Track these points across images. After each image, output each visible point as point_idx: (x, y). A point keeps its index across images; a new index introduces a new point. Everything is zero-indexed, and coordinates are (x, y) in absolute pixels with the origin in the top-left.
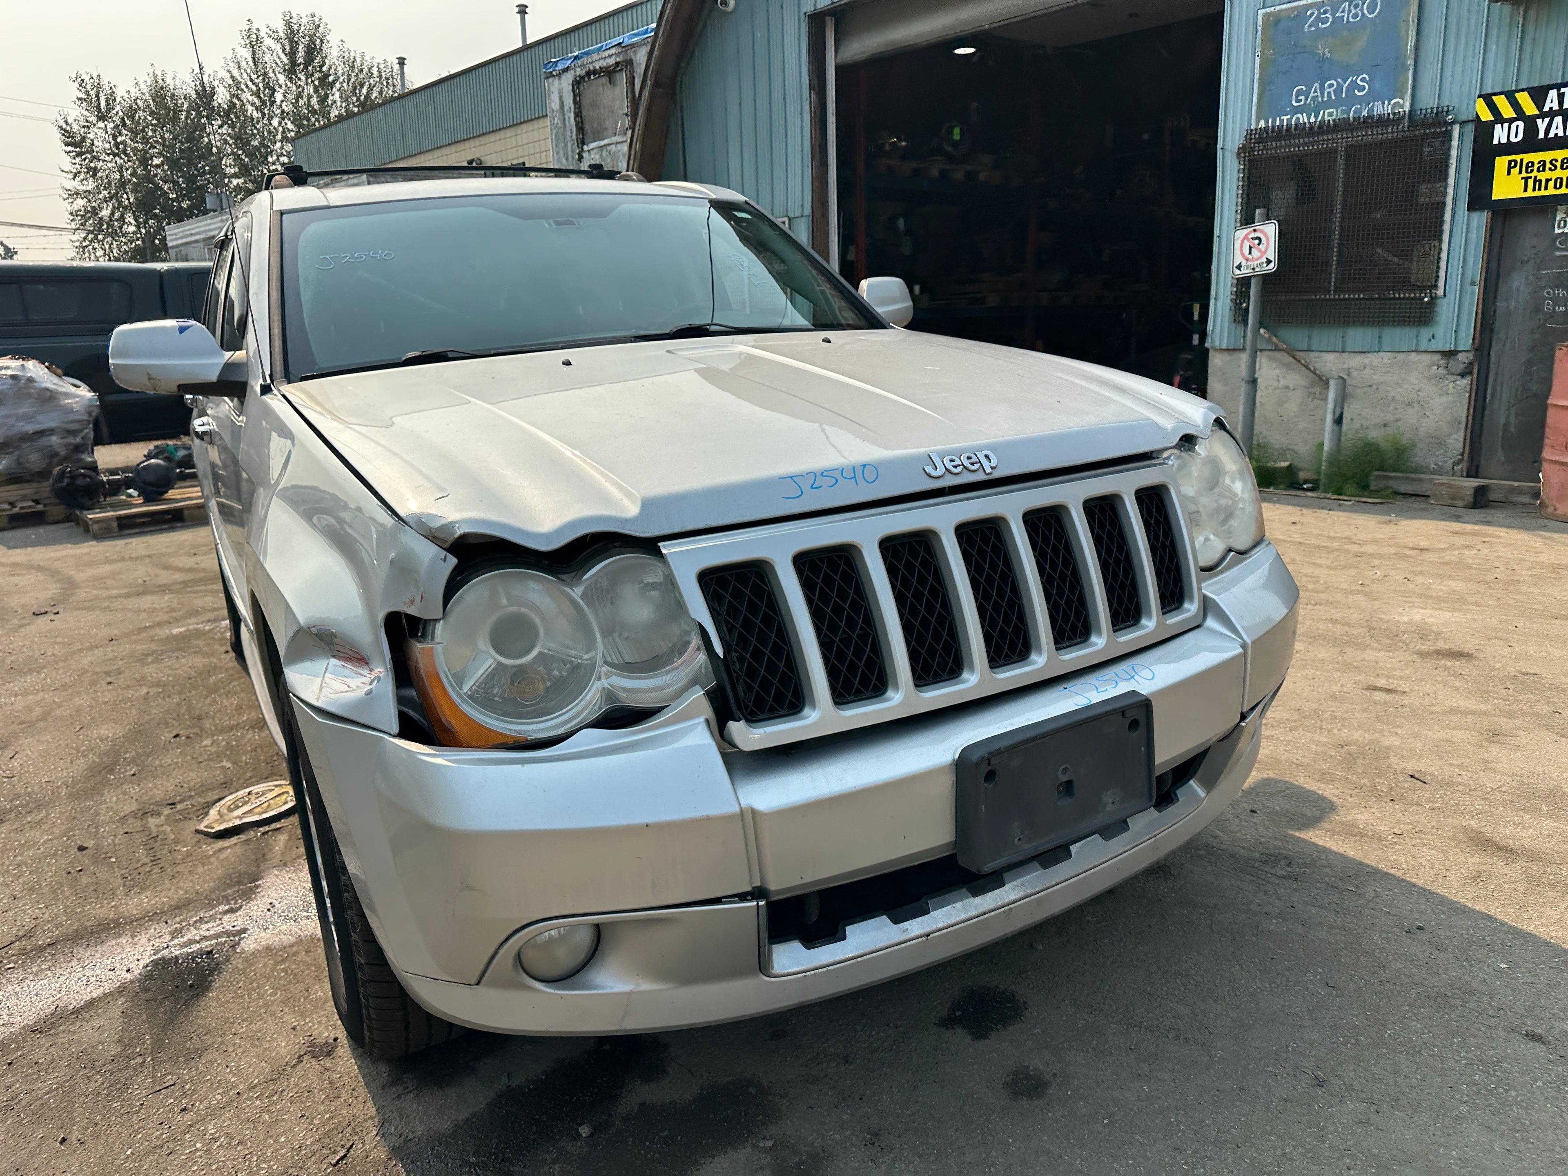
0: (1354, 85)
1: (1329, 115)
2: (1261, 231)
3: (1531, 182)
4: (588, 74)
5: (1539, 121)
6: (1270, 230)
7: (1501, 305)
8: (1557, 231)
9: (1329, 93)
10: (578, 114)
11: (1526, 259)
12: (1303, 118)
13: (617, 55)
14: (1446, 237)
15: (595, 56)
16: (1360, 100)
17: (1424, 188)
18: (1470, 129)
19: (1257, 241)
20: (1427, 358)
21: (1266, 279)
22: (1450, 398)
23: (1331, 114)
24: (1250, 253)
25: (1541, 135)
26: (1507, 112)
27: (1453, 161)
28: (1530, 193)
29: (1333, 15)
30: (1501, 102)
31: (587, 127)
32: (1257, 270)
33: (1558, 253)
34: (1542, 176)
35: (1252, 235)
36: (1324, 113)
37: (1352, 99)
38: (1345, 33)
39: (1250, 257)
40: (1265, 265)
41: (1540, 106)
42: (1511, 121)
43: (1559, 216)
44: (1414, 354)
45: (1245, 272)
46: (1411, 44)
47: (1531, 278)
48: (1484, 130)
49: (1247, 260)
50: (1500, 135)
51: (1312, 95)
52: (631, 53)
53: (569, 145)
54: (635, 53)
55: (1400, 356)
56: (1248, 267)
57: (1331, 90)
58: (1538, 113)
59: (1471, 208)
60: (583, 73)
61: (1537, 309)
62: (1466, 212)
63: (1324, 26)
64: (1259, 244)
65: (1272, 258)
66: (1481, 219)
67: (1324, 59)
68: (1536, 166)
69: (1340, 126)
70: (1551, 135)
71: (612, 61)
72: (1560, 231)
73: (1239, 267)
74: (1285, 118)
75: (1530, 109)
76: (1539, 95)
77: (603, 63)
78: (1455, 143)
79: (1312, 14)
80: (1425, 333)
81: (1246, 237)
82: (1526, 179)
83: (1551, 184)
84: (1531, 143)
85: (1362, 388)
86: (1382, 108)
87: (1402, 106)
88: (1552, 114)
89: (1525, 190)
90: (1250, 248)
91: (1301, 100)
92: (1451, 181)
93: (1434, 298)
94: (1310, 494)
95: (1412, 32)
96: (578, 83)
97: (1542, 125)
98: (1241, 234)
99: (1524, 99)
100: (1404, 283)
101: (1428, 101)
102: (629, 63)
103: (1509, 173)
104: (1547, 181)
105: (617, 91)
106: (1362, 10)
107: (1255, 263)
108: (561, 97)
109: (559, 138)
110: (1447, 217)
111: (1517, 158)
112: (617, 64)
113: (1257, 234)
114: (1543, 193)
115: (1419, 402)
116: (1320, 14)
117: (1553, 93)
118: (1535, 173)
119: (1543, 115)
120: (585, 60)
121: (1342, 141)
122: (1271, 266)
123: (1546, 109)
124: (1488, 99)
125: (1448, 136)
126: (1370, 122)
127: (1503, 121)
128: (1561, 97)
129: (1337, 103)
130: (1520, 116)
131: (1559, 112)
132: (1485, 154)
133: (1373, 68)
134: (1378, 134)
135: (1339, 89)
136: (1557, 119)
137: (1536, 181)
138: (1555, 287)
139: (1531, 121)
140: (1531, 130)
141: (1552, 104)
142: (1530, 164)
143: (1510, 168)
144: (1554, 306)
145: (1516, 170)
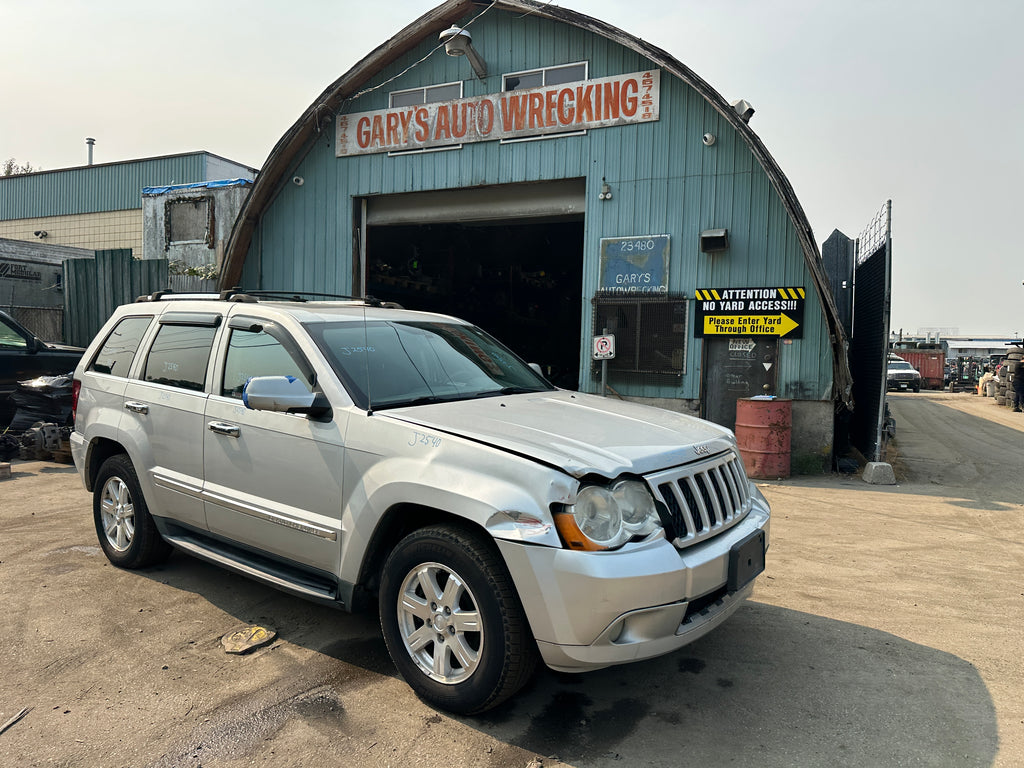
0: (643, 277)
1: (633, 289)
2: (606, 339)
3: (719, 328)
4: (179, 199)
6: (611, 339)
7: (709, 379)
9: (633, 279)
10: (168, 223)
11: (718, 360)
12: (621, 289)
13: (202, 192)
14: (685, 348)
15: (185, 190)
16: (646, 284)
17: (675, 326)
18: (694, 302)
19: (605, 343)
20: (679, 401)
21: (609, 361)
24: (602, 348)
25: (722, 309)
26: (709, 298)
27: (687, 316)
28: (719, 333)
29: (634, 245)
30: (705, 292)
31: (174, 230)
32: (605, 357)
33: (731, 359)
34: (724, 326)
35: (602, 340)
36: (631, 288)
37: (642, 284)
38: (638, 254)
39: (602, 350)
40: (609, 355)
41: (721, 297)
42: (710, 301)
43: (731, 343)
44: (673, 399)
45: (599, 357)
46: (667, 263)
47: (721, 368)
48: (699, 304)
49: (600, 352)
50: (706, 306)
51: (625, 279)
52: (213, 193)
53: (158, 241)
54: (217, 193)
55: (669, 401)
56: (601, 355)
58: (720, 299)
59: (695, 337)
60: (175, 198)
61: (724, 382)
63: (630, 250)
64: (606, 345)
65: (612, 352)
66: (699, 342)
67: (629, 264)
68: (721, 321)
69: (638, 295)
70: (726, 309)
71: (198, 195)
72: (731, 350)
73: (596, 355)
74: (614, 288)
75: (717, 298)
76: (720, 292)
77: (191, 195)
78: (687, 308)
79: (624, 244)
80: (679, 390)
81: (599, 341)
82: (717, 326)
84: (718, 311)
86: (656, 289)
87: (665, 289)
88: (726, 300)
89: (717, 331)
90: (602, 346)
91: (620, 281)
92: (687, 324)
93: (682, 375)
95: (668, 258)
96: (169, 205)
97: (722, 304)
98: (597, 339)
99: (714, 292)
100: (669, 367)
101: (676, 289)
102: (211, 199)
103: (710, 323)
104: (726, 328)
105: (201, 213)
106: (646, 245)
107: (604, 353)
108: (154, 211)
109: (151, 234)
110: (686, 339)
111: (713, 317)
112: (202, 197)
113: (604, 340)
114: (724, 333)
116: (627, 244)
117: (726, 292)
118: (721, 324)
119: (722, 301)
120: (177, 191)
121: (638, 302)
122: (612, 355)
123: (723, 298)
124: (700, 291)
125: (685, 304)
126: (652, 295)
127: (707, 301)
128: (729, 294)
129: (637, 284)
130: (713, 299)
131: (729, 300)
132: (700, 314)
133: (652, 271)
134: (655, 300)
135: (637, 279)
136: (728, 303)
137: (721, 328)
138: (731, 373)
139: (717, 302)
140: (718, 306)
141: (725, 296)
142: (719, 320)
143: (710, 321)
144: (731, 381)
145: (712, 322)
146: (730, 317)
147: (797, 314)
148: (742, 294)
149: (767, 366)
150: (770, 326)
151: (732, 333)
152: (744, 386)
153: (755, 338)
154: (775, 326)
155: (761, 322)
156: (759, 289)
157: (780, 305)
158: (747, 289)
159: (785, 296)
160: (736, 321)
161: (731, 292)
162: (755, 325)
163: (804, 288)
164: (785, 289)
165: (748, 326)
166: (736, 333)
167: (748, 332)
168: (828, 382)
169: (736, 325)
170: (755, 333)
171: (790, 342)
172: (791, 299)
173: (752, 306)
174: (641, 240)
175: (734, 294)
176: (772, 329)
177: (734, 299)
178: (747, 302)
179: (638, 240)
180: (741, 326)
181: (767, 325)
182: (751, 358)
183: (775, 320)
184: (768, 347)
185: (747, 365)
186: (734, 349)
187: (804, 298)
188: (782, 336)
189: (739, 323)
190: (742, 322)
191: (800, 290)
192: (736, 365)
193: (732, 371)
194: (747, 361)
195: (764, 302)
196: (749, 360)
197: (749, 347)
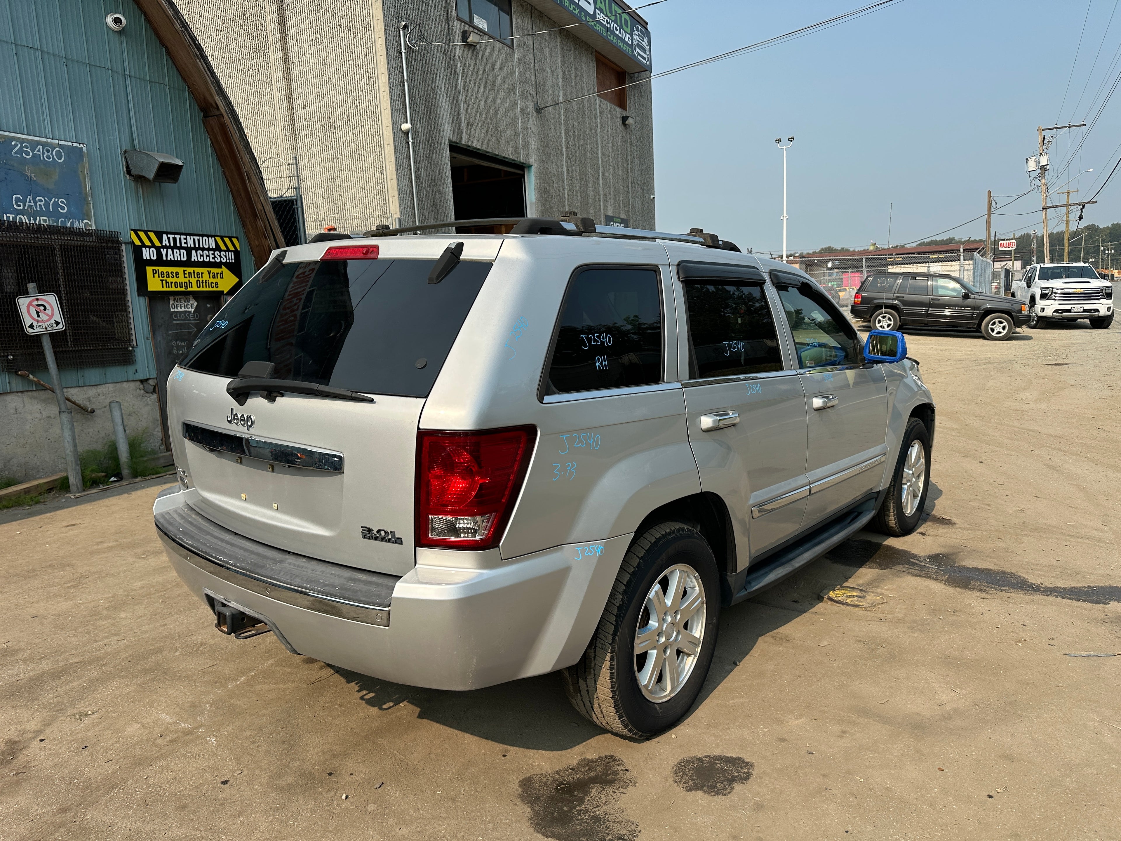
0: (57, 205)
1: (43, 221)
2: (42, 300)
3: (164, 282)
5: (162, 250)
6: (50, 300)
8: (172, 310)
9: (40, 205)
11: (160, 324)
12: (25, 219)
14: (131, 310)
16: (62, 215)
17: (111, 279)
18: (131, 248)
19: (42, 308)
20: (132, 385)
22: (149, 407)
23: (45, 221)
24: (39, 316)
25: (164, 258)
26: (147, 243)
27: (126, 265)
28: (165, 289)
29: (33, 150)
30: (141, 234)
32: (49, 329)
33: (175, 322)
34: (169, 280)
35: (36, 303)
36: (40, 220)
37: (56, 215)
38: (42, 166)
39: (39, 319)
40: (55, 325)
41: (161, 242)
42: (149, 247)
43: (171, 302)
44: (125, 383)
45: (37, 331)
46: (89, 188)
47: (165, 335)
48: (137, 251)
49: (38, 322)
50: (146, 254)
51: (27, 203)
55: (118, 385)
56: (40, 327)
57: (42, 203)
58: (160, 245)
59: (139, 295)
61: (170, 353)
62: (137, 297)
63: (27, 157)
64: (45, 309)
65: (60, 321)
66: (145, 302)
67: (31, 180)
68: (165, 274)
69: (51, 230)
70: (169, 259)
73: (31, 326)
74: (11, 216)
75: (157, 243)
76: (159, 236)
78: (124, 254)
79: (16, 145)
80: (131, 369)
81: (30, 304)
82: (162, 281)
83: (173, 285)
84: (160, 262)
85: (100, 409)
86: (80, 225)
87: (91, 226)
88: (166, 247)
89: (163, 287)
90: (38, 313)
91: (20, 206)
92: (127, 277)
93: (132, 348)
94: (116, 484)
95: (88, 180)
97: (164, 252)
98: (24, 301)
99: (152, 235)
100: (113, 338)
101: (106, 227)
103: (154, 277)
104: (172, 283)
106: (52, 154)
107: (46, 324)
110: (129, 298)
111: (156, 268)
113: (40, 302)
114: (170, 289)
115: (134, 412)
116: (21, 146)
117: (166, 236)
118: (165, 278)
119: (163, 247)
122: (60, 326)
123: (164, 244)
124: (136, 232)
125: (120, 250)
126: (72, 232)
127: (146, 247)
128: (169, 238)
129: (48, 214)
130: (153, 245)
131: (170, 247)
132: (141, 265)
133: (67, 196)
134: (78, 241)
135: (47, 205)
136: (170, 251)
137: (166, 282)
138: (176, 340)
139: (158, 249)
140: (159, 254)
141: (165, 242)
142: (163, 273)
143: (154, 274)
144: (177, 350)
145: (156, 275)
146: (175, 269)
147: (235, 268)
148: (183, 241)
150: (214, 281)
151: (179, 289)
153: (196, 295)
154: (218, 280)
155: (206, 277)
156: (199, 235)
157: (220, 256)
158: (186, 234)
159: (223, 247)
160: (181, 274)
161: (171, 236)
162: (201, 279)
163: (237, 238)
164: (222, 238)
165: (194, 281)
166: (183, 289)
167: (195, 288)
169: (181, 279)
170: (201, 289)
172: (228, 250)
173: (195, 257)
174: (44, 145)
175: (175, 239)
176: (217, 284)
177: (175, 247)
178: (189, 250)
179: (38, 143)
180: (187, 280)
181: (211, 280)
182: (195, 320)
183: (217, 274)
184: (208, 306)
185: (192, 328)
186: (176, 310)
187: (239, 249)
188: (225, 292)
189: (185, 277)
190: (187, 275)
191: (235, 240)
192: (181, 329)
193: (178, 337)
194: (191, 323)
195: (205, 252)
196: (193, 322)
197: (191, 306)
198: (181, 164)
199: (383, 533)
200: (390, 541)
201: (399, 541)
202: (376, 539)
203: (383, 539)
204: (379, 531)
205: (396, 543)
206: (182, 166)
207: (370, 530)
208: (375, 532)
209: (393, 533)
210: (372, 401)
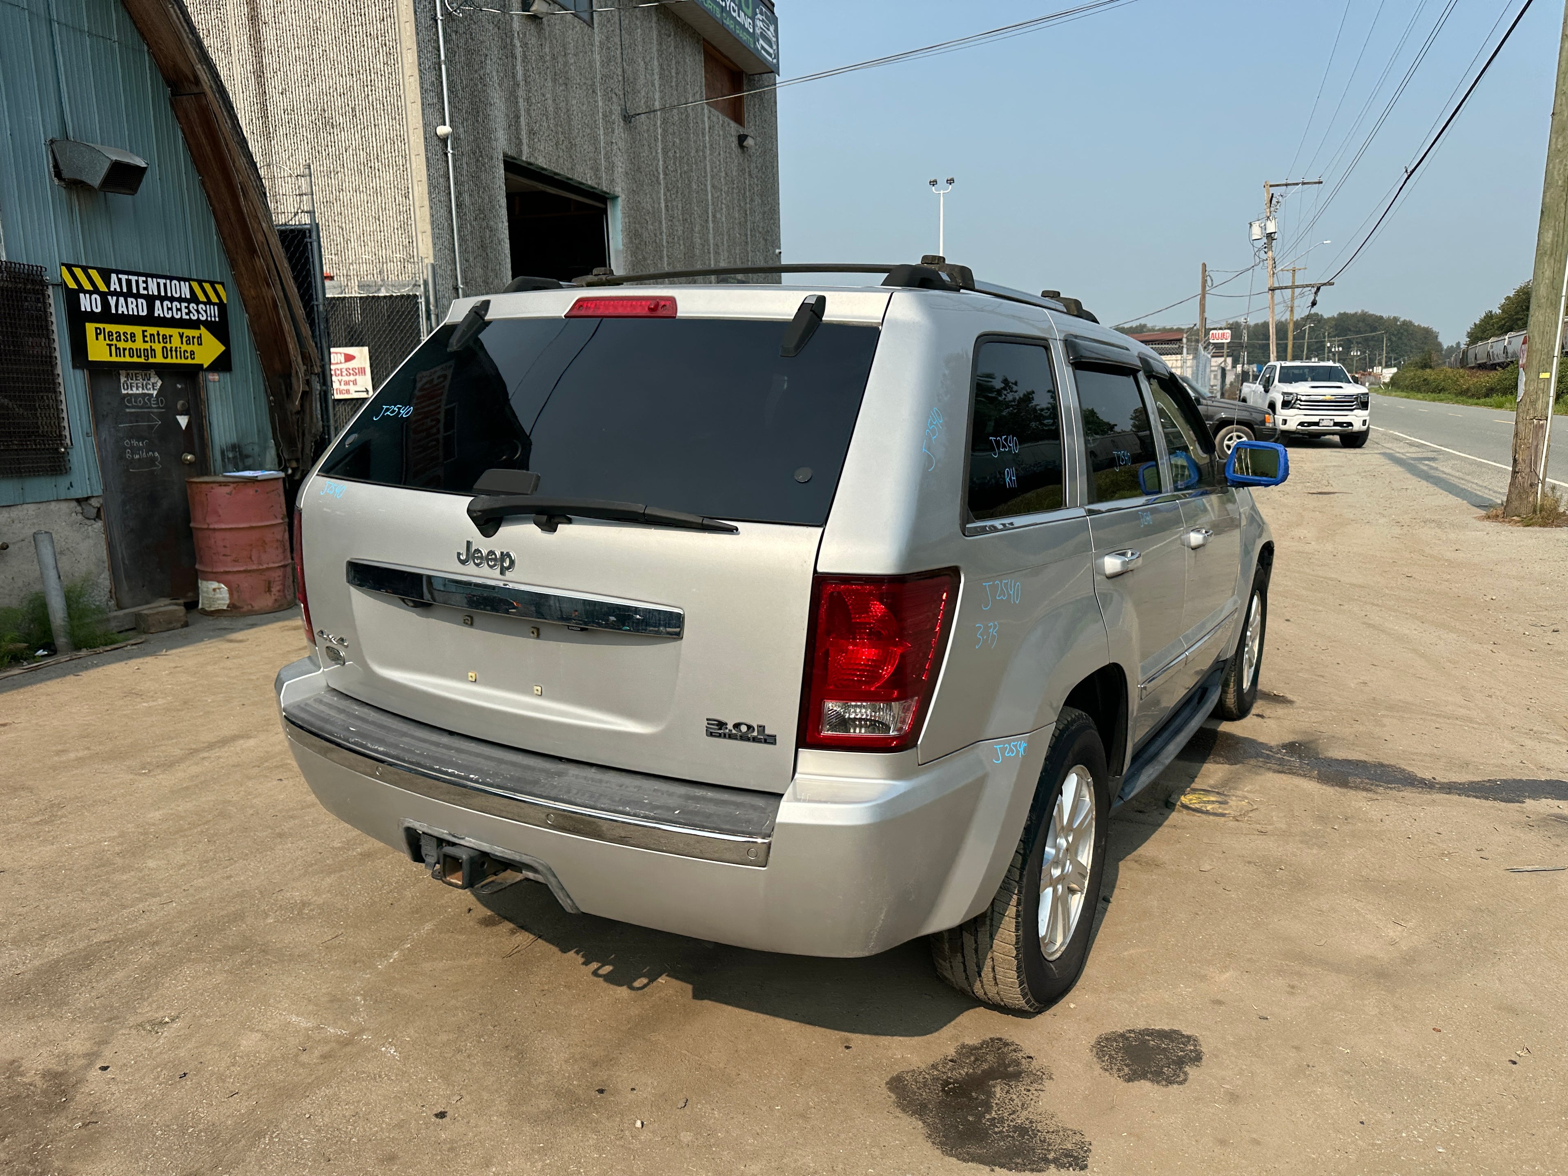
3: (113, 348)
5: (109, 297)
8: (124, 392)
11: (105, 413)
14: (61, 389)
17: (30, 341)
18: (62, 292)
20: (64, 506)
22: (91, 541)
25: (113, 311)
26: (88, 286)
27: (54, 320)
28: (114, 359)
30: (78, 272)
33: (128, 410)
34: (121, 345)
41: (108, 286)
42: (90, 292)
43: (123, 380)
44: (53, 504)
47: (112, 430)
48: (72, 298)
50: (85, 303)
55: (43, 506)
58: (106, 290)
59: (74, 367)
61: (121, 457)
62: (71, 370)
66: (83, 377)
68: (115, 336)
70: (120, 312)
72: (126, 392)
75: (103, 288)
76: (105, 275)
78: (52, 302)
80: (63, 482)
82: (110, 346)
83: (127, 352)
84: (106, 316)
85: (14, 543)
88: (116, 294)
89: (111, 355)
92: (57, 337)
93: (66, 449)
94: (47, 661)
97: (112, 301)
99: (94, 275)
101: (22, 257)
103: (97, 339)
104: (124, 349)
110: (59, 371)
111: (101, 326)
114: (122, 359)
115: (68, 549)
117: (115, 277)
118: (114, 342)
119: (111, 294)
123: (112, 289)
124: (69, 267)
125: (44, 296)
127: (85, 292)
128: (120, 280)
130: (96, 290)
131: (121, 294)
132: (78, 319)
136: (122, 300)
137: (116, 348)
138: (130, 438)
139: (104, 296)
140: (106, 304)
141: (115, 285)
142: (110, 334)
143: (97, 334)
144: (132, 454)
145: (101, 337)
146: (129, 329)
147: (220, 330)
148: (142, 285)
149: (183, 421)
150: (189, 348)
151: (135, 359)
152: (153, 460)
153: (161, 370)
154: (195, 348)
155: (176, 342)
156: (165, 277)
157: (198, 311)
158: (147, 275)
159: (202, 298)
160: (139, 337)
161: (124, 277)
162: (168, 346)
163: (222, 284)
164: (200, 283)
165: (158, 347)
166: (142, 360)
167: (159, 359)
168: (266, 440)
169: (139, 344)
170: (169, 361)
171: (216, 377)
172: (209, 302)
173: (159, 310)
175: (129, 282)
176: (192, 353)
177: (129, 294)
178: (150, 300)
180: (147, 346)
181: (185, 347)
182: (159, 408)
183: (194, 338)
184: (179, 386)
185: (153, 420)
186: (130, 392)
187: (225, 302)
188: (205, 366)
189: (145, 341)
190: (148, 339)
191: (219, 287)
192: (137, 422)
193: (132, 434)
194: (152, 413)
195: (175, 303)
196: (156, 410)
197: (153, 387)
198: (143, 165)
199: (744, 729)
200: (755, 740)
201: (771, 740)
202: (731, 736)
203: (744, 738)
204: (737, 726)
205: (766, 742)
206: (145, 168)
207: (721, 725)
208: (730, 726)
209: (762, 728)
210: (732, 530)
